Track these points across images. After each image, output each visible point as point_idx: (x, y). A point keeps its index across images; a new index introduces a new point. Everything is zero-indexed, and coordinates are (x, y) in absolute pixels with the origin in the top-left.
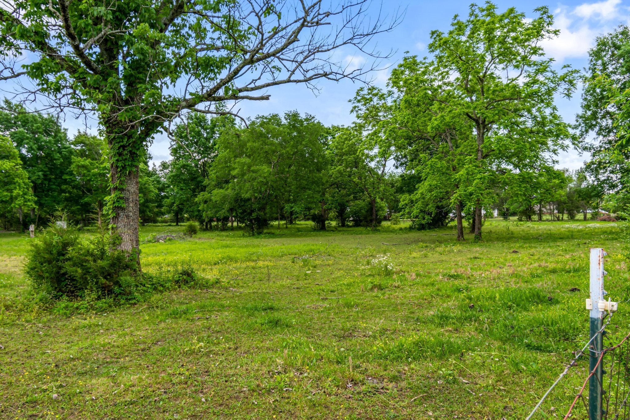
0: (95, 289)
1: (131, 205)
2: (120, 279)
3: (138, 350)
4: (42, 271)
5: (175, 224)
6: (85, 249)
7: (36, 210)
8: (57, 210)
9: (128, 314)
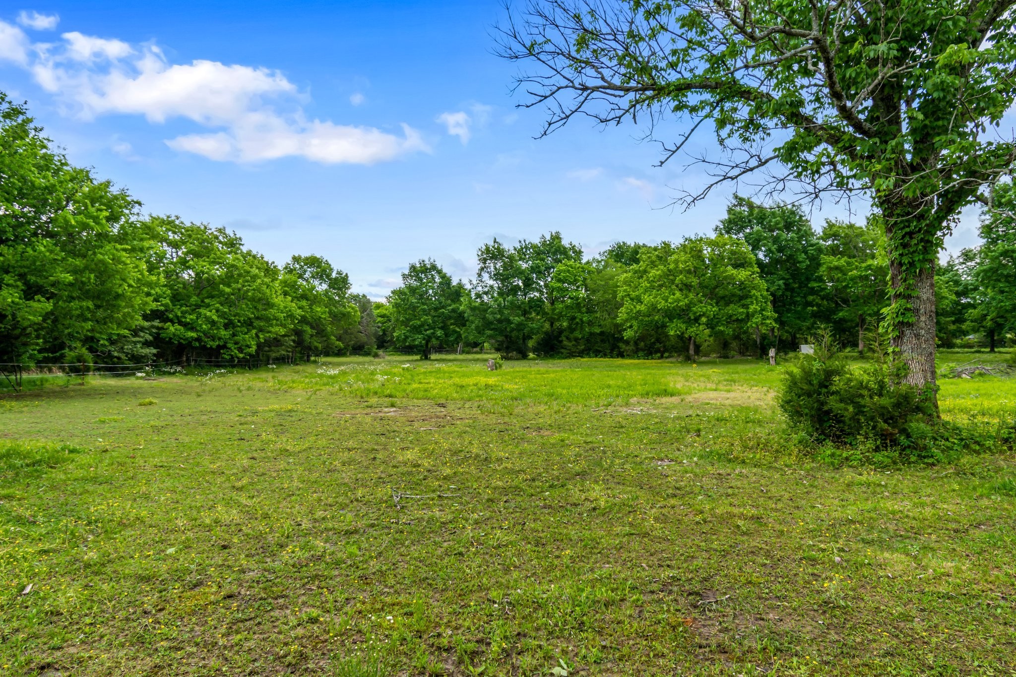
0: (871, 435)
1: (923, 319)
2: (910, 427)
3: (947, 529)
4: (800, 406)
5: (988, 350)
6: (856, 380)
7: (776, 330)
8: (819, 328)
9: (923, 477)
